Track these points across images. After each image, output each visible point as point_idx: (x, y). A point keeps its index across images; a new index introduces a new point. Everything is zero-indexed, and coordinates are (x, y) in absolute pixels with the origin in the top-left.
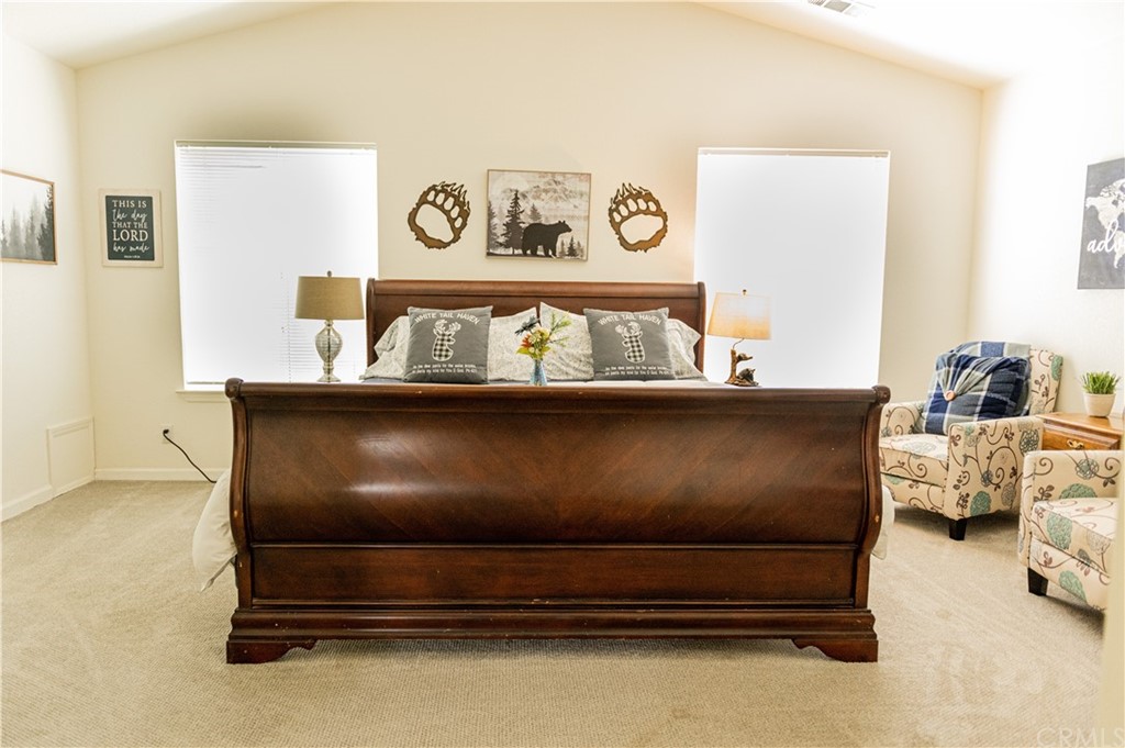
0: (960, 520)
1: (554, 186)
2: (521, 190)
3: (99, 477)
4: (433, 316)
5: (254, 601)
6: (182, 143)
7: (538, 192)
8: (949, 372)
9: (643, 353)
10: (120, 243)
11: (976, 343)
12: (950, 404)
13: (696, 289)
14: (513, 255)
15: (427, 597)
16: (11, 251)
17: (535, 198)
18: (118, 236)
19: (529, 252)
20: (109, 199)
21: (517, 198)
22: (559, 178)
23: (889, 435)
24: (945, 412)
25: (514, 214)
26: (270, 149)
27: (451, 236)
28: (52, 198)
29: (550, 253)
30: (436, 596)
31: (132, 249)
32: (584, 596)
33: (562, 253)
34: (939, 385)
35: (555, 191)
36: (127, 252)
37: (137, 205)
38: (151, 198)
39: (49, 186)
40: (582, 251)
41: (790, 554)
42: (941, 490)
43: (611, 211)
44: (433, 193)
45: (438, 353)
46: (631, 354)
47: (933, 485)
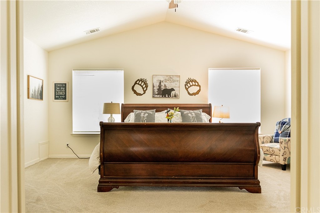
0: (284, 165)
1: (170, 79)
2: (161, 80)
3: (49, 157)
4: (141, 112)
5: (104, 176)
6: (74, 70)
7: (166, 81)
8: (280, 126)
9: (196, 121)
10: (57, 95)
11: (287, 118)
12: (280, 134)
13: (209, 105)
14: (160, 97)
15: (146, 176)
16: (34, 97)
17: (165, 82)
18: (57, 93)
19: (164, 96)
20: (55, 84)
21: (160, 82)
22: (172, 77)
23: (264, 143)
24: (279, 137)
25: (160, 86)
26: (96, 71)
27: (143, 92)
28: (43, 84)
29: (169, 96)
30: (148, 176)
31: (61, 97)
32: (185, 176)
33: (173, 96)
34: (277, 130)
35: (170, 80)
36: (59, 98)
37: (62, 85)
38: (66, 84)
39: (42, 81)
40: (178, 96)
41: (237, 165)
42: (278, 157)
43: (185, 85)
44: (138, 81)
45: (142, 121)
46: (193, 121)
47: (276, 155)
